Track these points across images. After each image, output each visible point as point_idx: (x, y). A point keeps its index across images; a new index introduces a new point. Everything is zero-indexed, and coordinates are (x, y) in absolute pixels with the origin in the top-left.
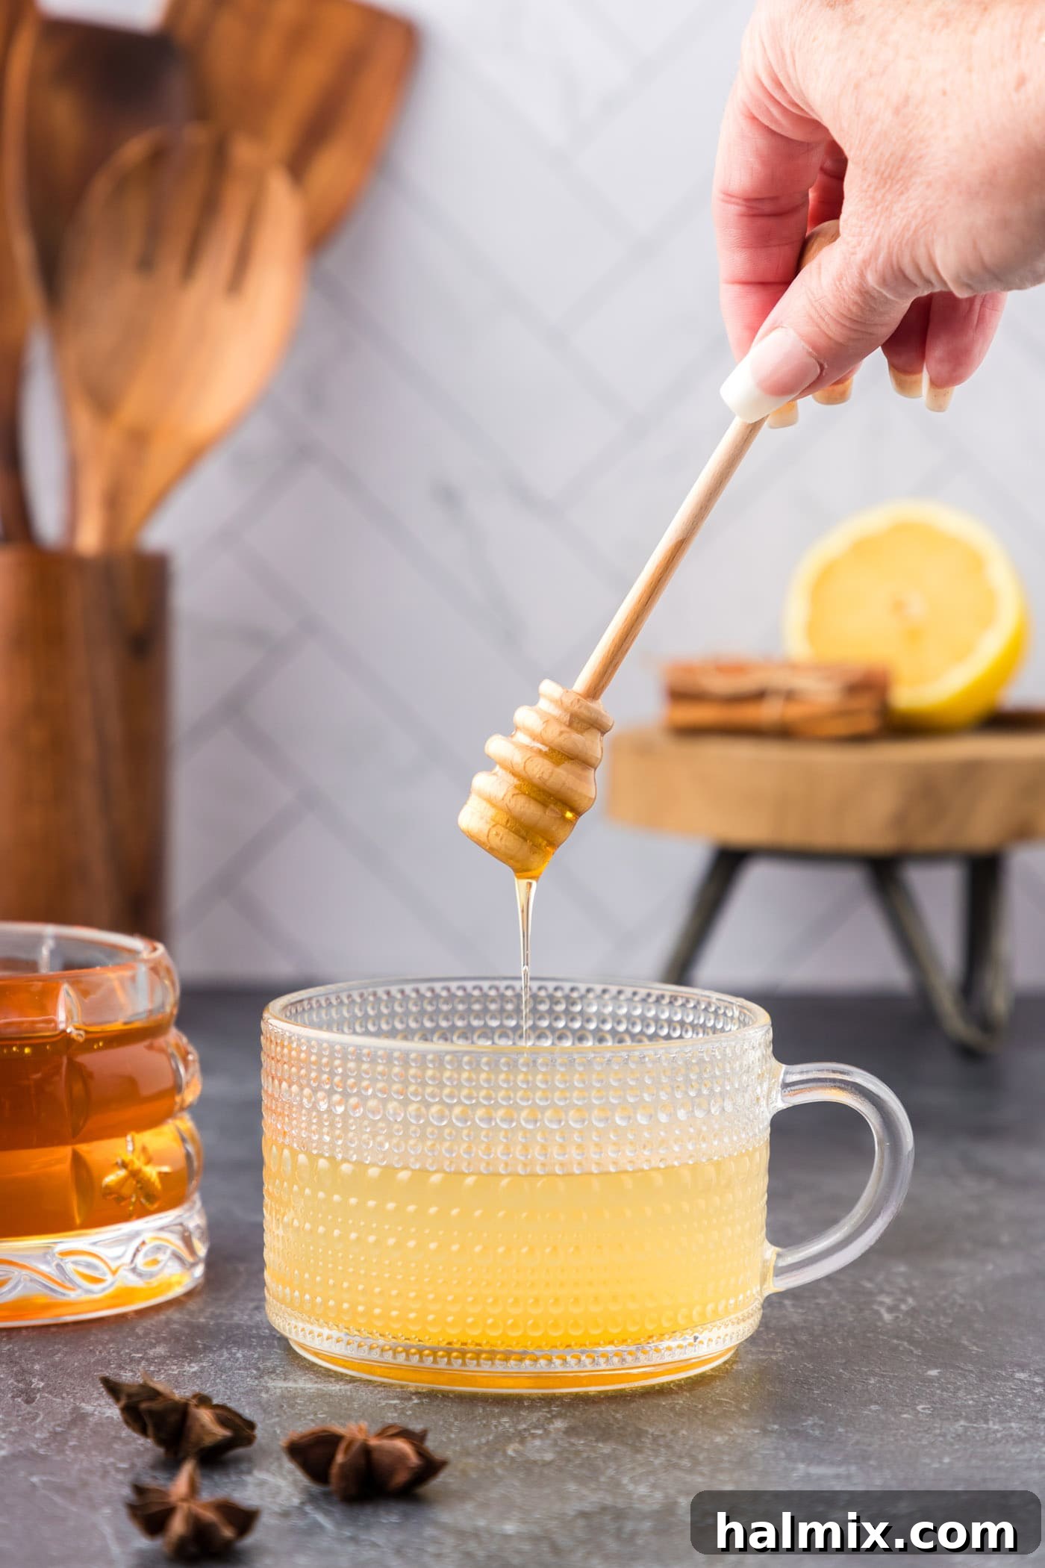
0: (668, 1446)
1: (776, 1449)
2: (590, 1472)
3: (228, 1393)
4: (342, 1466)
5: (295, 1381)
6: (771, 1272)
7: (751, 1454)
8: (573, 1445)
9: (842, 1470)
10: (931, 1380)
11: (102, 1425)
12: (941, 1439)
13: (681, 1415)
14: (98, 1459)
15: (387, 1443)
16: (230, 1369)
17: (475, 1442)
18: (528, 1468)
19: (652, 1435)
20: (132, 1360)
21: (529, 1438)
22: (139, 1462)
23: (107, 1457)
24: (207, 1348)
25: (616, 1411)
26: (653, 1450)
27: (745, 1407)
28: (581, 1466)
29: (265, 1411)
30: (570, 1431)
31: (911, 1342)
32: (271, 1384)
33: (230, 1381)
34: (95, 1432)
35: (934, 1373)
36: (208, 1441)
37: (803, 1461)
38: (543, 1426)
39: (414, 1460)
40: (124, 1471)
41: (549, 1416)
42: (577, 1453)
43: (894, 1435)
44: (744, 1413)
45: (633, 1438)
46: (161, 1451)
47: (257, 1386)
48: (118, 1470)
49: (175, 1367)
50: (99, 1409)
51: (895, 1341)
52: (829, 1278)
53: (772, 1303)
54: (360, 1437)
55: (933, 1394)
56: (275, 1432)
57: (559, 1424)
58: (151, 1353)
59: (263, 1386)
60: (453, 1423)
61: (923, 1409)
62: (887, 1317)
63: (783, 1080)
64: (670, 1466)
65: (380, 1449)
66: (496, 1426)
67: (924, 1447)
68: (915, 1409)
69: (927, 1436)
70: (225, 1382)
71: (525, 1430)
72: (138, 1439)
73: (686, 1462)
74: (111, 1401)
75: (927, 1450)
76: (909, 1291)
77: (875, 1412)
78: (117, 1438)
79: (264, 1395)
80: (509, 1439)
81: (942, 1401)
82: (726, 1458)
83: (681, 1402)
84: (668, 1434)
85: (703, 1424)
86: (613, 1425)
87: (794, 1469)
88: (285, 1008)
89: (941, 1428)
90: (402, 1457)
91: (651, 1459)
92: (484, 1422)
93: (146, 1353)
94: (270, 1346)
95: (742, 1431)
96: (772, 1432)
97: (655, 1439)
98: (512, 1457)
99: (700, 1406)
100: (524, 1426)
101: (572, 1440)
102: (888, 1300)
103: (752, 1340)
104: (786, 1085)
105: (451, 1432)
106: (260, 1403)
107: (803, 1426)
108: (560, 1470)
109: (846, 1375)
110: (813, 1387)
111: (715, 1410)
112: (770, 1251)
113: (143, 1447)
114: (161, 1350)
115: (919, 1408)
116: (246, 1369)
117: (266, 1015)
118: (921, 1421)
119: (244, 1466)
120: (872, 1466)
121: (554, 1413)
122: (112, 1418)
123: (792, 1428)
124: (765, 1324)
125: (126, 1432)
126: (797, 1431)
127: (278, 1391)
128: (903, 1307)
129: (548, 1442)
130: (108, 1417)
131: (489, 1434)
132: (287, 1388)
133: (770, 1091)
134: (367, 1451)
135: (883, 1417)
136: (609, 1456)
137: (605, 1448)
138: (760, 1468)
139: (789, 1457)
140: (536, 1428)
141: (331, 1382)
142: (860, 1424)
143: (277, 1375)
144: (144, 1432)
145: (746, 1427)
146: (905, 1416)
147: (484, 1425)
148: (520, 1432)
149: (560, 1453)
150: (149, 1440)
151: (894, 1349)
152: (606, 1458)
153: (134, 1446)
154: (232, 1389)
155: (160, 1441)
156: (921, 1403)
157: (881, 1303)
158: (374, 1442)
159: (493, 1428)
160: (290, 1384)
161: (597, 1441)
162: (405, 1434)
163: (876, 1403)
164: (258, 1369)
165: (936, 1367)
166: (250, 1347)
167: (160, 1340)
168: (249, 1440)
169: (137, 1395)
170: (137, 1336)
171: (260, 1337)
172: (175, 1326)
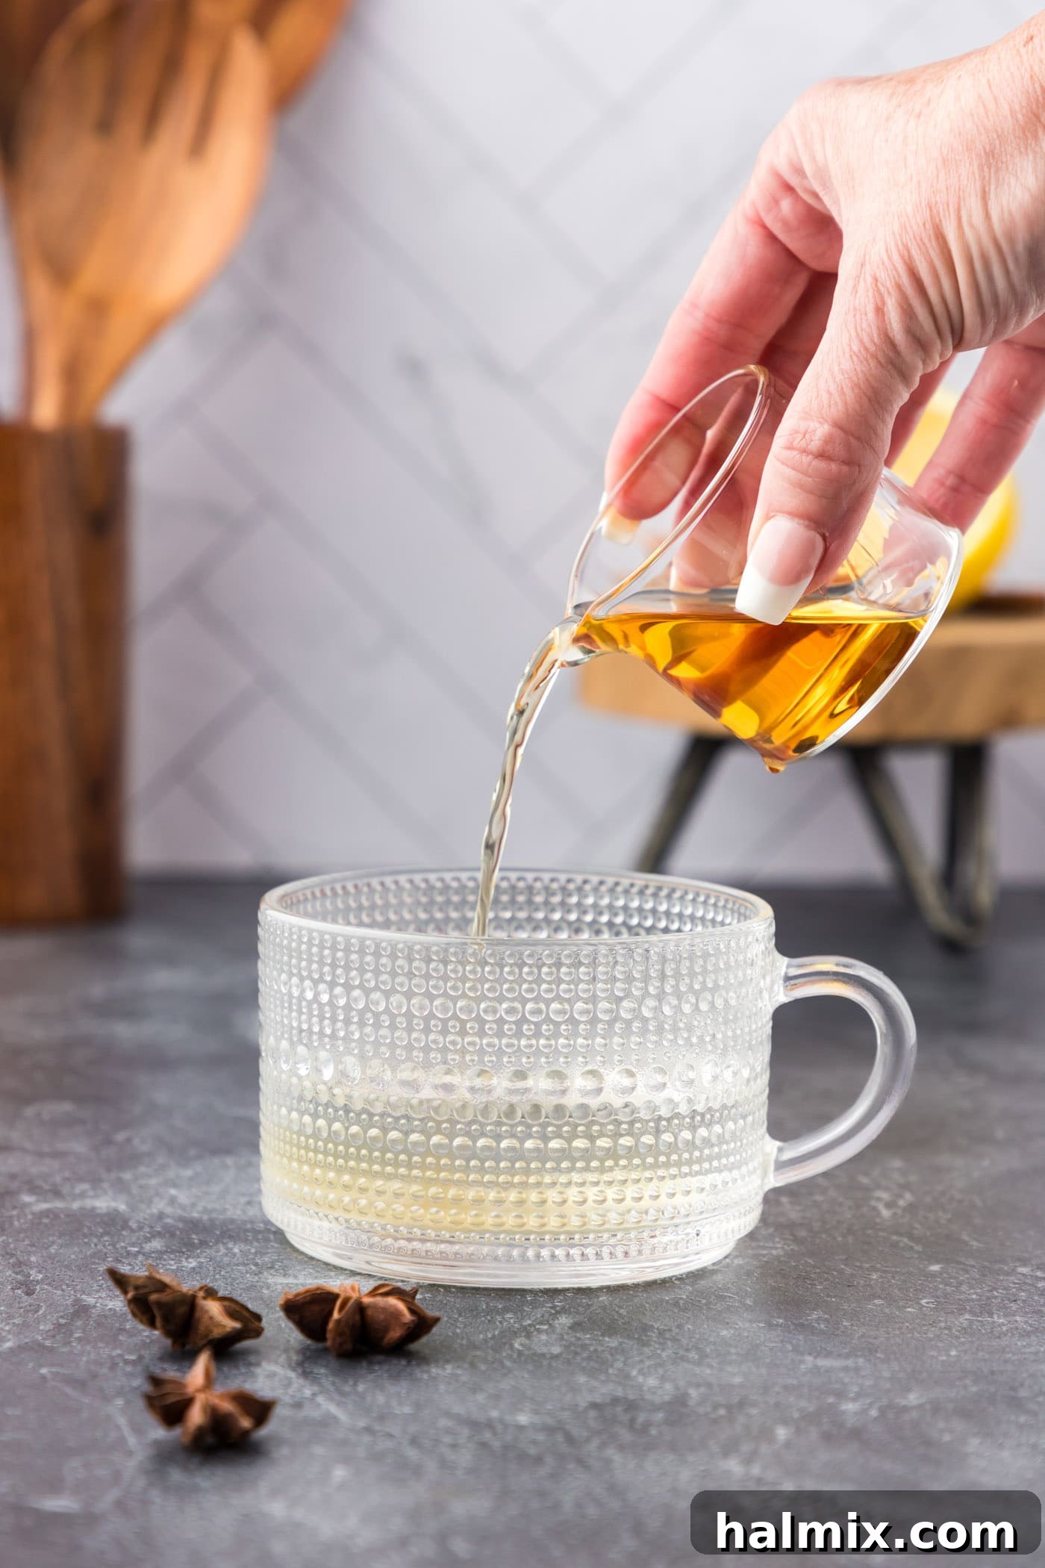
0: (675, 1340)
1: (782, 1341)
2: (598, 1364)
3: (229, 1288)
4: (338, 1321)
5: (296, 1277)
6: (772, 1167)
7: (758, 1346)
8: (579, 1339)
9: (850, 1363)
10: (933, 1275)
11: (106, 1317)
12: (947, 1332)
13: (685, 1310)
14: (106, 1352)
15: (380, 1301)
16: (228, 1265)
17: (481, 1336)
18: (535, 1360)
19: (658, 1329)
20: (129, 1253)
21: (535, 1333)
22: (146, 1353)
23: (114, 1348)
24: (203, 1243)
25: (621, 1307)
26: (659, 1343)
27: (748, 1302)
28: (589, 1358)
29: (267, 1305)
30: (575, 1327)
31: (911, 1237)
32: (271, 1280)
33: (230, 1277)
34: (99, 1324)
35: (935, 1268)
36: (217, 1333)
37: (810, 1354)
38: (548, 1321)
39: (408, 1317)
40: (133, 1363)
41: (553, 1312)
42: (584, 1347)
43: (900, 1329)
44: (748, 1308)
45: (642, 1334)
46: (168, 1342)
47: (258, 1282)
48: (126, 1362)
49: (172, 1262)
50: (100, 1300)
51: (895, 1238)
52: (825, 1174)
53: (772, 1198)
54: (355, 1296)
55: (936, 1289)
56: (280, 1325)
57: (564, 1320)
58: (147, 1247)
59: (263, 1282)
60: (457, 1319)
61: (928, 1303)
62: (886, 1213)
63: (786, 973)
64: (678, 1359)
65: (375, 1306)
66: (500, 1322)
67: (931, 1340)
68: (919, 1304)
69: (933, 1329)
70: (224, 1277)
71: (530, 1325)
72: (144, 1331)
73: (693, 1355)
74: (118, 1292)
75: (933, 1343)
76: (905, 1187)
77: (880, 1305)
78: (122, 1330)
79: (265, 1291)
80: (515, 1334)
81: (945, 1296)
82: (733, 1350)
83: (684, 1297)
84: (673, 1329)
85: (707, 1318)
86: (617, 1320)
87: (801, 1362)
88: (283, 897)
89: (946, 1322)
90: (396, 1315)
91: (659, 1352)
92: (489, 1318)
93: (142, 1248)
94: (267, 1240)
95: (747, 1325)
96: (777, 1325)
97: (661, 1333)
98: (519, 1350)
99: (704, 1301)
100: (529, 1322)
101: (578, 1335)
102: (885, 1196)
103: (751, 1236)
104: (788, 979)
105: (457, 1327)
106: (262, 1299)
107: (807, 1320)
108: (568, 1362)
109: (848, 1271)
110: (816, 1282)
111: (718, 1305)
112: (772, 1146)
113: (152, 1338)
114: (156, 1244)
115: (923, 1302)
116: (245, 1265)
117: (263, 906)
118: (925, 1315)
119: (252, 1359)
120: (879, 1358)
121: (558, 1309)
122: (115, 1310)
123: (797, 1322)
124: (764, 1219)
125: (132, 1323)
126: (802, 1325)
127: (279, 1287)
128: (901, 1203)
129: (554, 1336)
130: (110, 1309)
131: (494, 1329)
132: (287, 1284)
133: (773, 983)
134: (361, 1308)
135: (887, 1311)
136: (616, 1349)
137: (612, 1342)
138: (768, 1360)
139: (796, 1349)
140: (541, 1323)
141: (331, 1278)
142: (864, 1318)
143: (277, 1270)
144: (152, 1324)
145: (750, 1321)
146: (909, 1310)
147: (489, 1321)
148: (525, 1328)
149: (567, 1347)
150: (157, 1332)
151: (895, 1245)
152: (613, 1351)
153: (140, 1338)
154: (232, 1285)
155: (168, 1333)
156: (924, 1297)
157: (879, 1199)
158: (366, 1300)
159: (498, 1323)
160: (291, 1280)
161: (603, 1335)
162: (397, 1292)
163: (880, 1297)
164: (256, 1265)
165: (937, 1262)
166: (246, 1241)
167: (154, 1235)
168: (258, 1332)
169: (144, 1286)
170: (132, 1231)
171: (256, 1232)
172: (169, 1221)
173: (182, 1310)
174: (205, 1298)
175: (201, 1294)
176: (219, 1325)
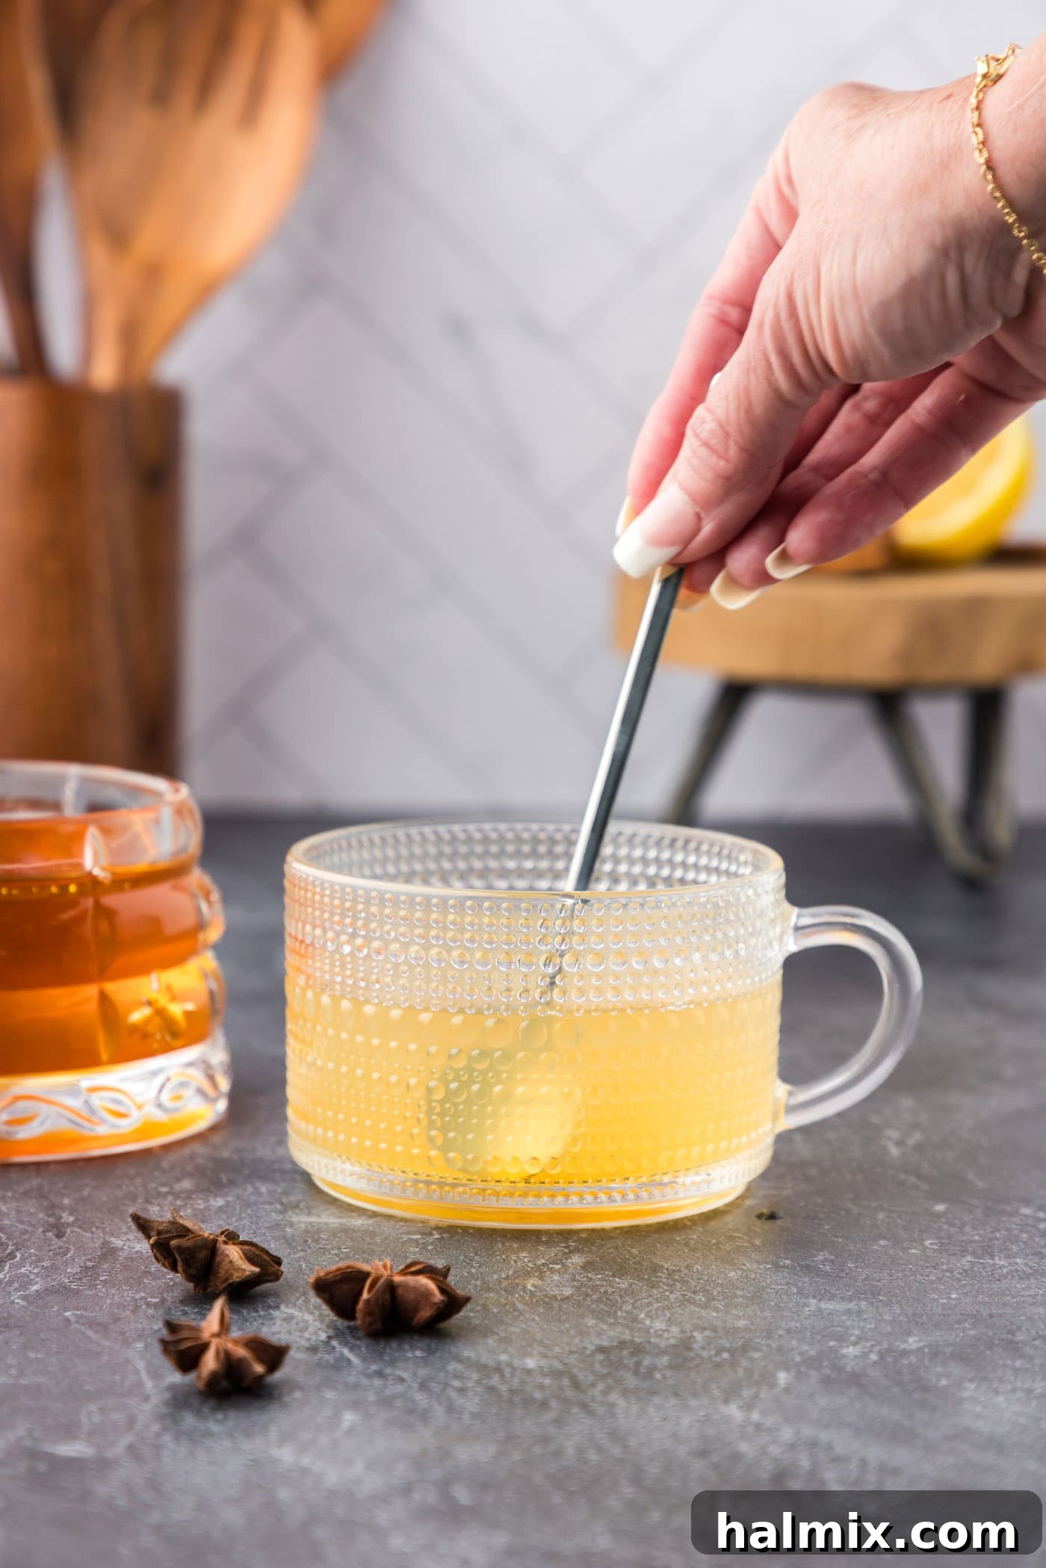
0: (683, 1281)
1: (788, 1284)
2: (608, 1306)
3: (254, 1228)
4: (368, 1301)
5: (319, 1216)
6: (782, 1110)
7: (763, 1288)
8: (591, 1279)
9: (852, 1306)
10: (938, 1216)
11: (132, 1260)
12: (948, 1274)
13: (695, 1250)
14: (129, 1294)
15: (411, 1280)
16: (255, 1203)
17: (495, 1276)
18: (548, 1303)
19: (667, 1269)
20: (159, 1194)
21: (548, 1273)
22: (168, 1296)
23: (138, 1291)
24: (232, 1183)
25: (632, 1247)
26: (669, 1285)
27: (757, 1242)
28: (599, 1301)
29: (290, 1245)
30: (588, 1266)
31: (919, 1176)
32: (295, 1219)
33: (255, 1215)
34: (125, 1267)
35: (940, 1208)
36: (236, 1277)
37: (814, 1297)
38: (561, 1260)
39: (438, 1297)
40: (156, 1306)
41: (567, 1251)
42: (595, 1288)
43: (903, 1271)
44: (757, 1248)
45: (649, 1274)
46: (191, 1285)
47: (282, 1220)
48: (148, 1305)
49: (200, 1202)
50: (128, 1243)
51: (902, 1176)
52: (841, 1115)
53: (783, 1139)
54: (386, 1274)
55: (940, 1229)
56: (300, 1266)
57: (577, 1260)
58: (178, 1187)
59: (288, 1221)
60: (474, 1258)
61: (931, 1244)
62: (894, 1151)
63: (796, 923)
64: (685, 1301)
65: (405, 1286)
66: (515, 1262)
67: (932, 1282)
68: (922, 1245)
69: (935, 1271)
70: (250, 1216)
71: (543, 1264)
72: (169, 1274)
73: (701, 1298)
74: (140, 1235)
75: (935, 1285)
76: (916, 1126)
77: (884, 1247)
78: (146, 1273)
79: (288, 1230)
80: (528, 1274)
81: (949, 1237)
82: (739, 1293)
83: (695, 1237)
84: (683, 1269)
85: (716, 1259)
86: (628, 1260)
87: (805, 1305)
88: (309, 850)
89: (948, 1263)
90: (426, 1294)
91: (667, 1293)
92: (504, 1257)
93: (172, 1188)
94: (294, 1180)
95: (755, 1266)
96: (784, 1267)
97: (670, 1274)
98: (531, 1291)
99: (714, 1241)
100: (543, 1261)
101: (590, 1275)
102: (894, 1134)
103: (764, 1176)
104: (797, 929)
105: (472, 1267)
106: (285, 1238)
107: (813, 1261)
108: (579, 1305)
109: (856, 1210)
110: (824, 1222)
111: (728, 1245)
112: (782, 1089)
113: (174, 1282)
114: (186, 1184)
115: (927, 1243)
116: (270, 1203)
117: (289, 858)
118: (928, 1257)
119: (271, 1301)
120: (881, 1300)
121: (572, 1248)
122: (141, 1252)
123: (803, 1263)
124: (776, 1159)
125: (155, 1267)
126: (808, 1267)
127: (303, 1225)
128: (911, 1142)
129: (566, 1277)
130: (137, 1251)
131: (508, 1269)
132: (310, 1223)
133: (783, 933)
134: (391, 1287)
135: (891, 1252)
136: (626, 1290)
137: (623, 1283)
138: (773, 1304)
139: (800, 1293)
140: (553, 1263)
141: (353, 1218)
142: (869, 1260)
143: (301, 1210)
144: (174, 1268)
145: (758, 1262)
146: (913, 1251)
147: (504, 1260)
148: (538, 1267)
149: (578, 1288)
150: (179, 1275)
151: (902, 1183)
152: (624, 1293)
153: (164, 1280)
154: (257, 1224)
155: (189, 1277)
156: (928, 1238)
157: (889, 1138)
158: (397, 1279)
159: (512, 1262)
160: (314, 1219)
161: (614, 1276)
162: (428, 1271)
163: (885, 1238)
164: (282, 1204)
165: (942, 1201)
166: (274, 1181)
167: (185, 1175)
168: (277, 1276)
169: (167, 1232)
170: (164, 1171)
171: (284, 1172)
172: (200, 1161)
173: (203, 1255)
174: (225, 1243)
175: (222, 1238)
176: (238, 1269)
